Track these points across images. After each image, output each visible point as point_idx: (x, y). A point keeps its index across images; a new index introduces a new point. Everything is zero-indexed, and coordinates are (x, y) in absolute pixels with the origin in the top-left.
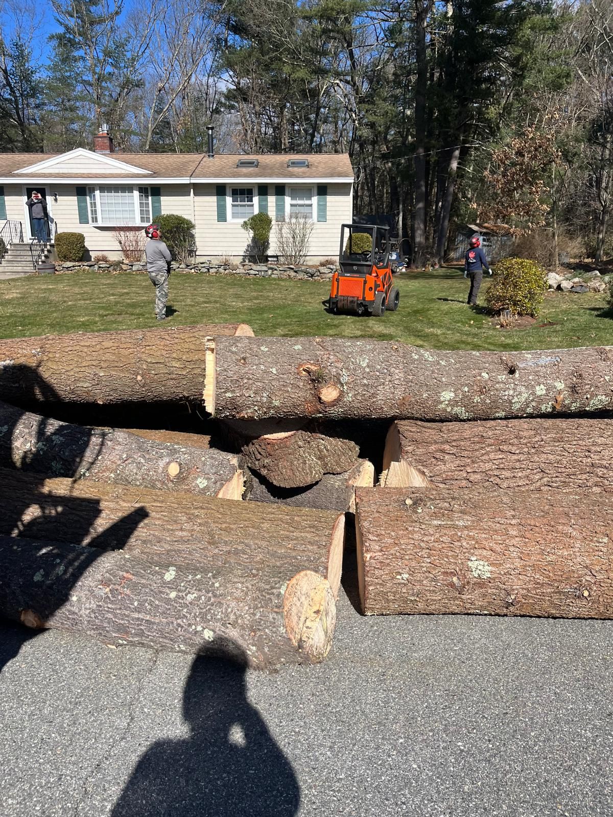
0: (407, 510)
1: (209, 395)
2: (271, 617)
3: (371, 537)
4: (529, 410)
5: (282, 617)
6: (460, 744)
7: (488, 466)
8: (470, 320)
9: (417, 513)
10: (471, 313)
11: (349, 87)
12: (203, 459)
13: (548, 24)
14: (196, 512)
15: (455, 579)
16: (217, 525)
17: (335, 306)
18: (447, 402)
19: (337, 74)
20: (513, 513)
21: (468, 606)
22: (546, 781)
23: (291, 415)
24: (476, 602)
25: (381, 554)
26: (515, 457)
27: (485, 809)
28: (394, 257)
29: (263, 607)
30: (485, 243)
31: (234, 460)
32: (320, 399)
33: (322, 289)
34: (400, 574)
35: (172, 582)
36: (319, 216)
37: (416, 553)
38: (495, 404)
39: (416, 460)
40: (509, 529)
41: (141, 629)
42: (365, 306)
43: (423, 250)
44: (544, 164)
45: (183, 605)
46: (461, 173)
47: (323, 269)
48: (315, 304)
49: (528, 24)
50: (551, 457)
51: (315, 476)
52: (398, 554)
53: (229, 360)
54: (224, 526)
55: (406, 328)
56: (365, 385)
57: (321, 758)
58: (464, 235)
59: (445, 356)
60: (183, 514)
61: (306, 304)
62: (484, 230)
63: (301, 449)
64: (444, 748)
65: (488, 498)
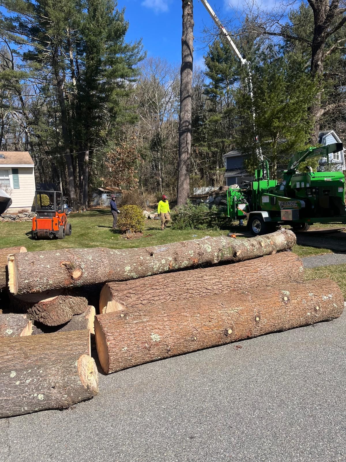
0: (122, 319)
1: (11, 284)
2: (73, 378)
3: (109, 334)
4: (160, 270)
5: (78, 376)
6: (163, 406)
7: (149, 296)
8: (111, 237)
9: (126, 319)
10: (111, 233)
11: (21, 115)
12: (8, 319)
13: (124, 93)
14: (14, 344)
15: (146, 345)
16: (28, 348)
17: (35, 235)
18: (128, 271)
19: (14, 109)
20: (164, 312)
21: (152, 356)
22: (197, 408)
23: (58, 287)
24: (156, 353)
25: (114, 341)
26: (159, 291)
27: (179, 424)
28: (65, 207)
29: (68, 375)
30: (108, 197)
31: (25, 316)
32: (72, 277)
33: (22, 226)
34: (123, 348)
35: (15, 377)
36: (14, 185)
37: (129, 337)
38: (147, 270)
39: (119, 298)
40: (164, 318)
41: (2, 405)
42: (54, 234)
43: (76, 202)
44: (133, 160)
45: (24, 386)
46: (91, 163)
47: (20, 215)
48: (22, 235)
49: (114, 93)
50: (172, 288)
51: (69, 317)
52: (121, 339)
53: (25, 264)
54: (31, 348)
55: (80, 243)
56: (92, 268)
57: (109, 431)
58: (96, 193)
59: (124, 251)
60: (7, 347)
61: (15, 236)
62: (107, 191)
63: (61, 305)
64: (158, 410)
65: (153, 308)
